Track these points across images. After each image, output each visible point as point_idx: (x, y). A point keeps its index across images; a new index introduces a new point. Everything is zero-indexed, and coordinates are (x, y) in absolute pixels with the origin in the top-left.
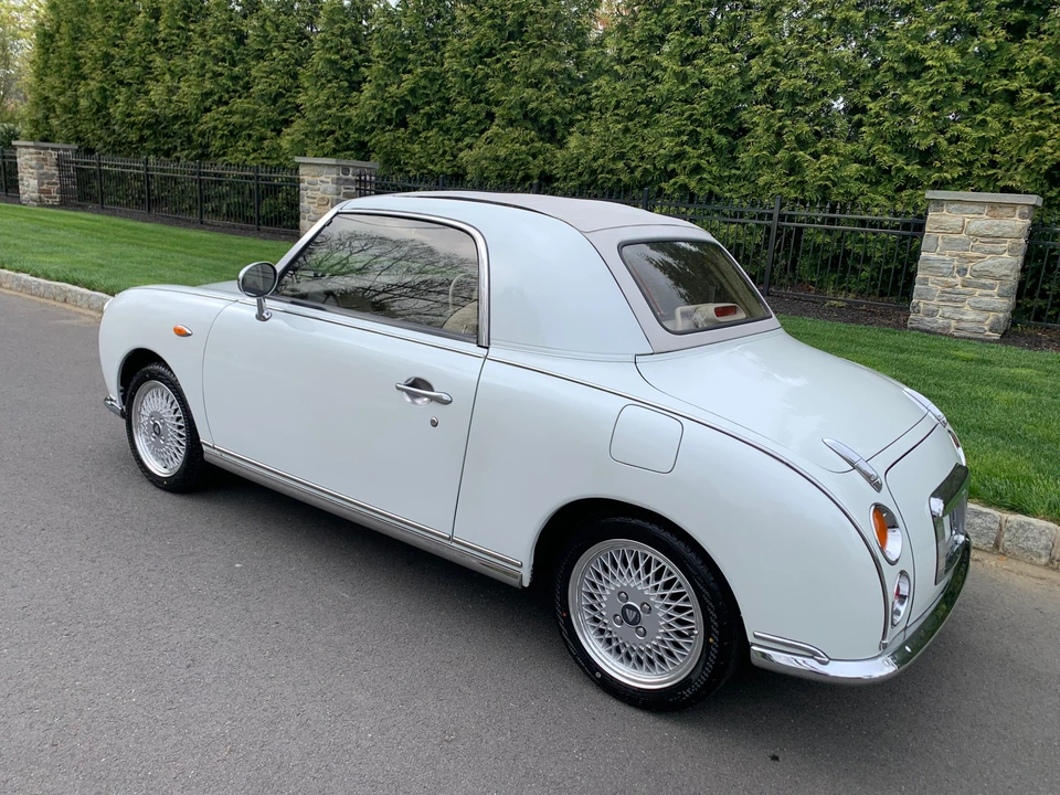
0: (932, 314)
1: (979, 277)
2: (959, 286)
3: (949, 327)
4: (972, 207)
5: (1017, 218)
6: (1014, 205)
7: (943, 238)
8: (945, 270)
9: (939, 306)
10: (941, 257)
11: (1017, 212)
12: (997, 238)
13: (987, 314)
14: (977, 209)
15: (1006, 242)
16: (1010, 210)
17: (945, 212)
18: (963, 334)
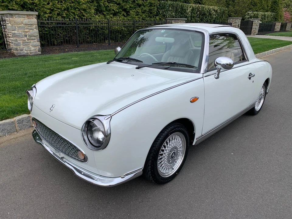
0: (22, 50)
1: (31, 37)
2: (27, 40)
3: (28, 53)
4: (22, 16)
5: (34, 19)
6: (32, 15)
7: (17, 26)
8: (21, 36)
9: (23, 47)
10: (19, 32)
11: (34, 17)
12: (32, 25)
13: (36, 47)
14: (24, 16)
15: (34, 26)
16: (32, 16)
17: (14, 18)
18: (32, 54)
